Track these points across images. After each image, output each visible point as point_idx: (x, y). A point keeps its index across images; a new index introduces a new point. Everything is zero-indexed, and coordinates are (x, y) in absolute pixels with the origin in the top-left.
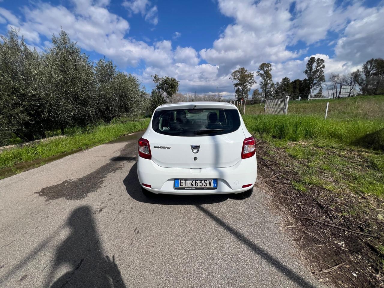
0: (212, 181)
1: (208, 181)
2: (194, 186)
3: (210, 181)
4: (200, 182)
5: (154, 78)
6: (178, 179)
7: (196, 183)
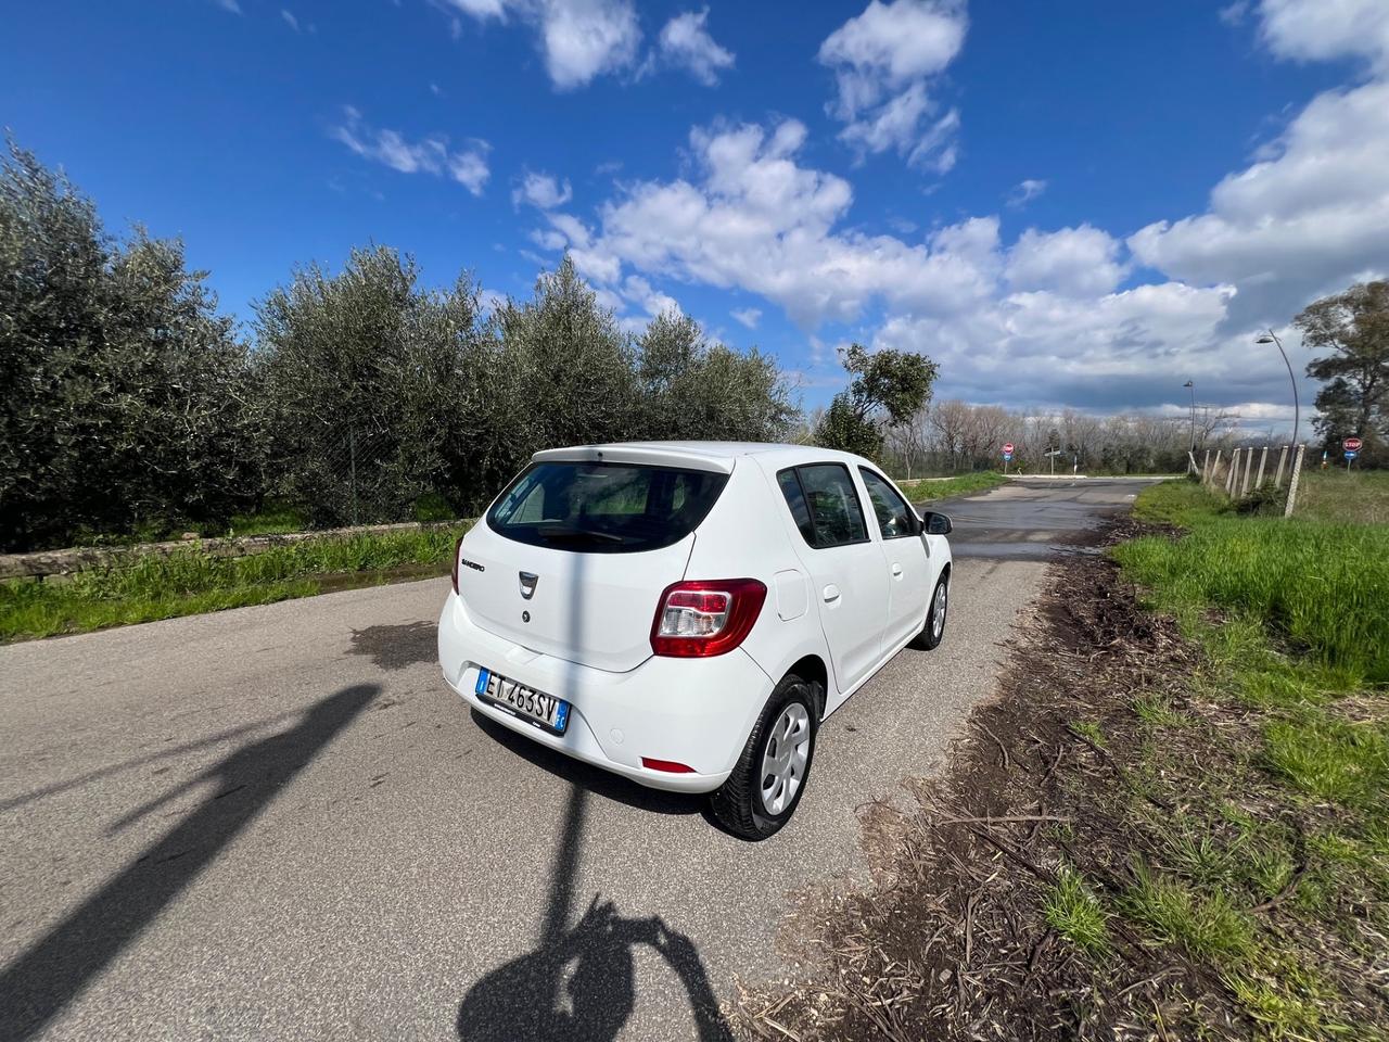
0: (557, 704)
1: (547, 700)
2: (515, 705)
3: (552, 702)
4: (530, 699)
5: (847, 358)
6: (487, 670)
7: (520, 696)
